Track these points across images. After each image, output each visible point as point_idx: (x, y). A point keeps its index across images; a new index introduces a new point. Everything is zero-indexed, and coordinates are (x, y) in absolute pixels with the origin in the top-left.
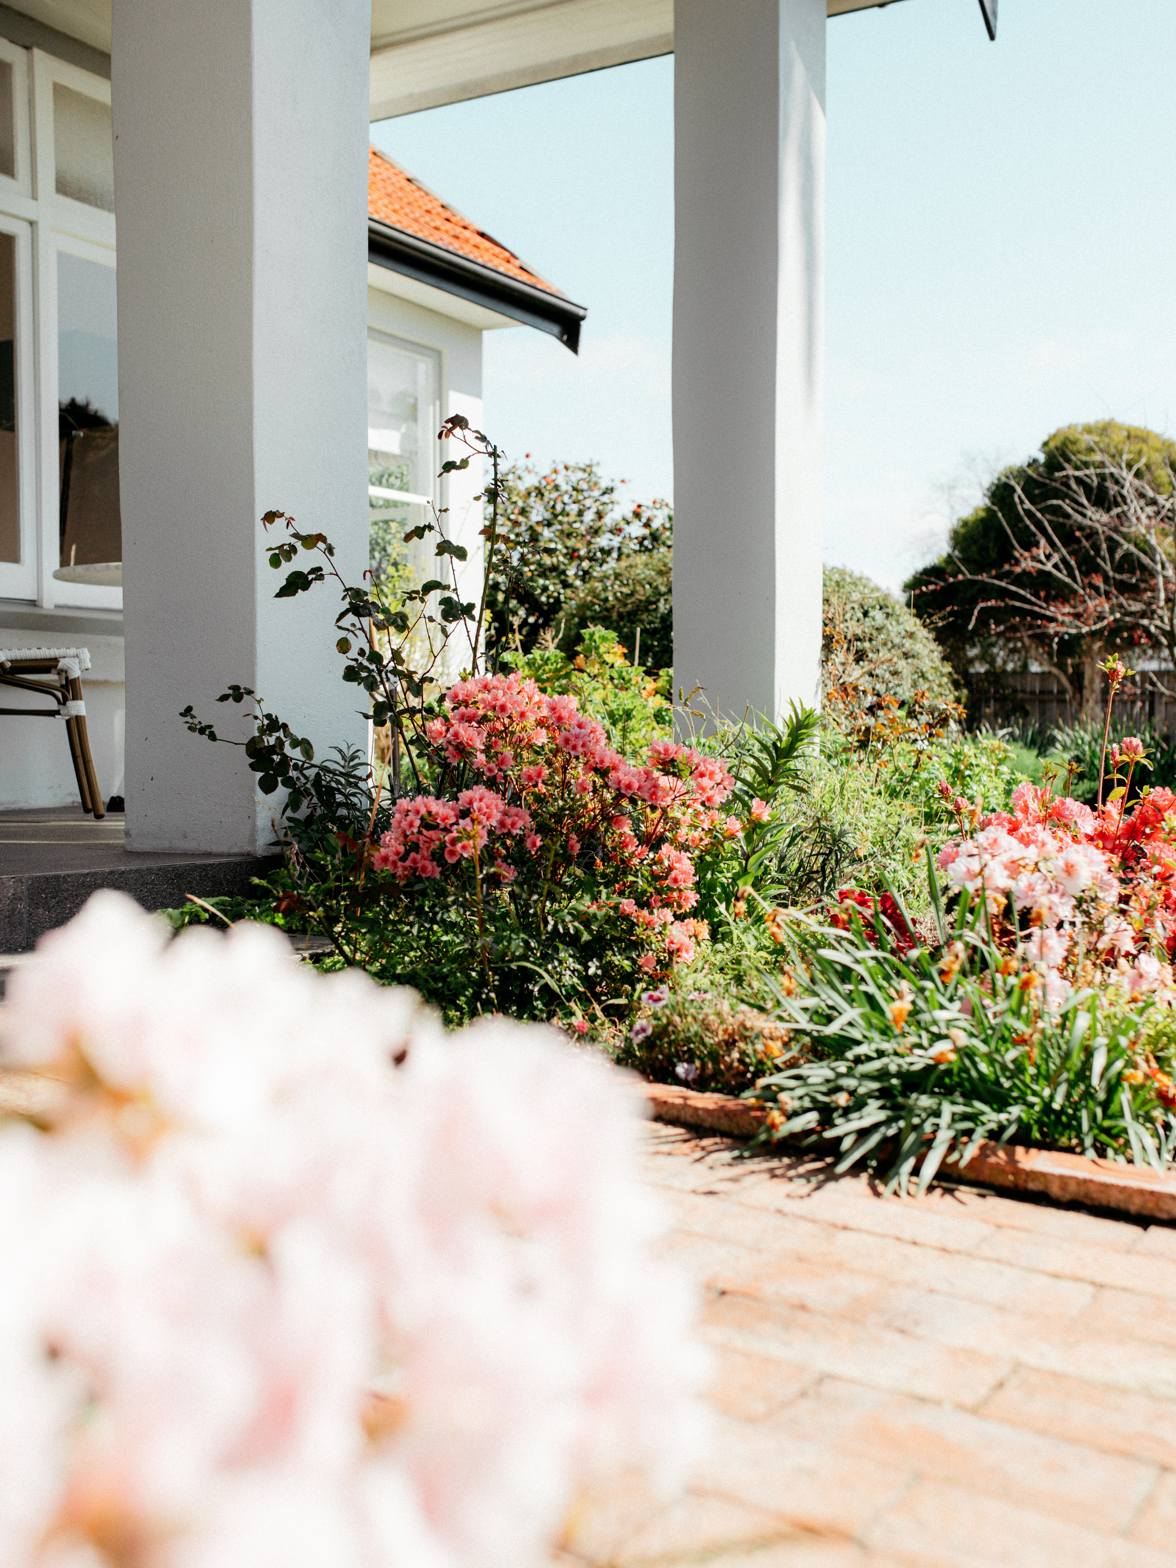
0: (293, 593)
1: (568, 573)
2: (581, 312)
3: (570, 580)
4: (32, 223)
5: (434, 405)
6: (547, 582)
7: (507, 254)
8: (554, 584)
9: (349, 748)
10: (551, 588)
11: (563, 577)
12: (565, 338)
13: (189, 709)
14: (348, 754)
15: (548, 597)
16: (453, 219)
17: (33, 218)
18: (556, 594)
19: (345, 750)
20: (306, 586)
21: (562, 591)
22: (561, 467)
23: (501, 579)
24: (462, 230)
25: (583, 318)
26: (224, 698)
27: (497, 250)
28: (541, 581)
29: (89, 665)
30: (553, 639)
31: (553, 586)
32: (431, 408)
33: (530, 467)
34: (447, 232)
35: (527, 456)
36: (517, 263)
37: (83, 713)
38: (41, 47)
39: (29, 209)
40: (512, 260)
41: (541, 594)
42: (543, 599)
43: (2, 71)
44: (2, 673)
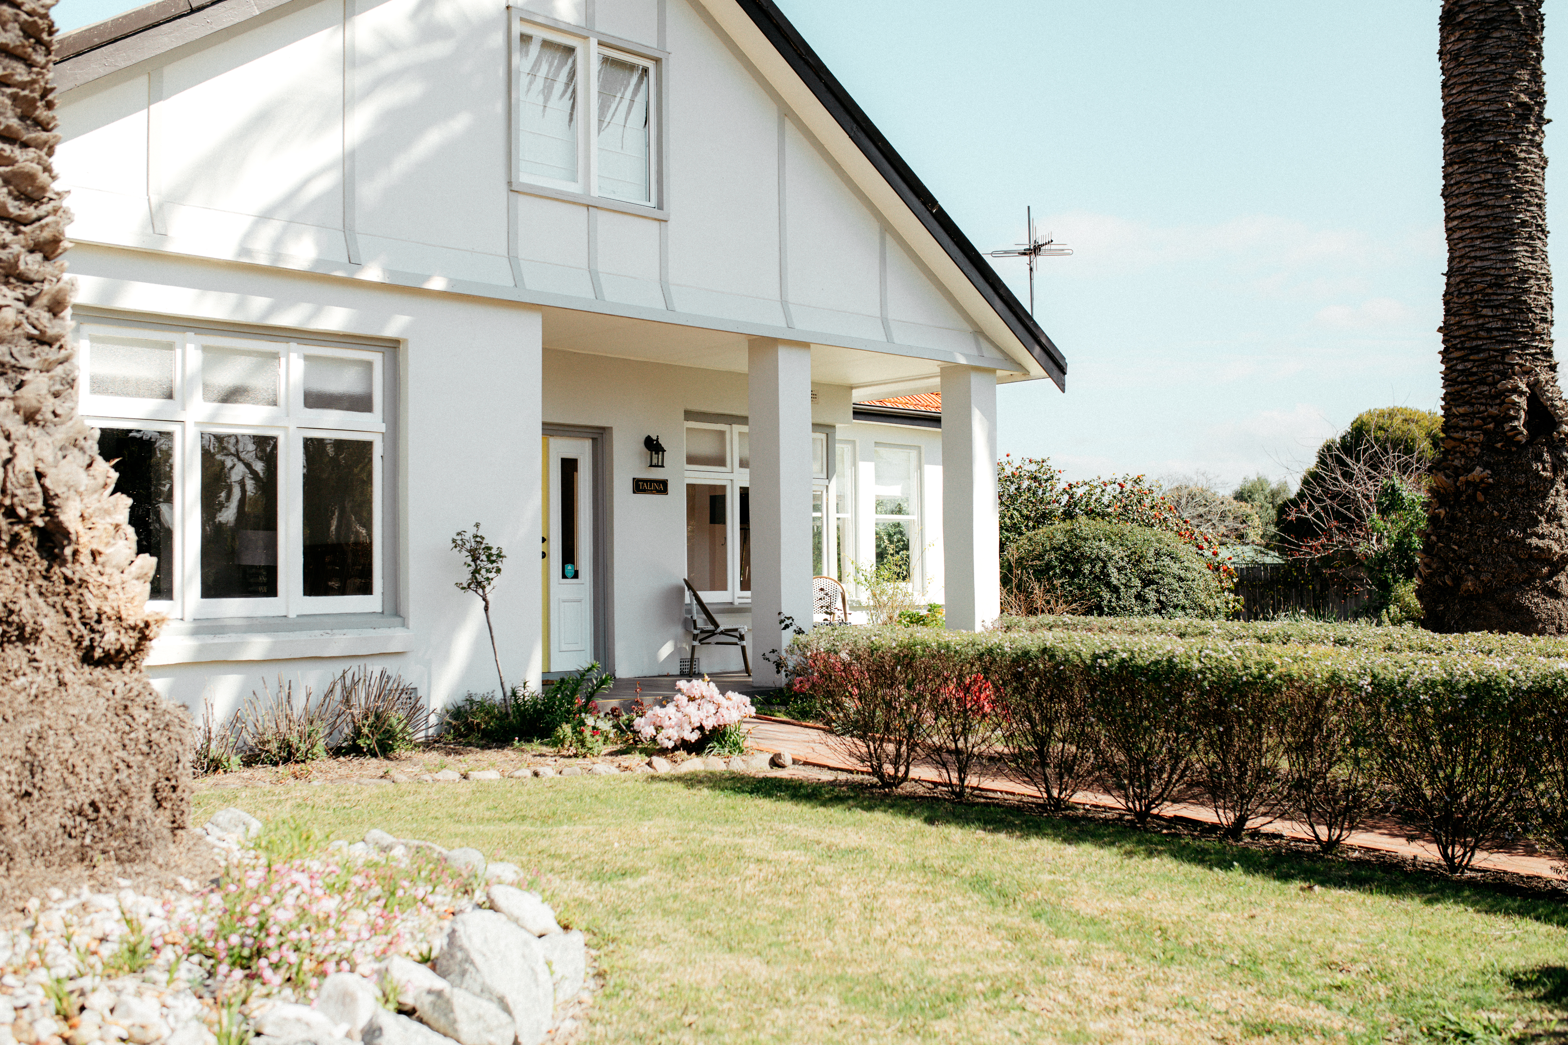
4: (731, 480)
38: (734, 423)
39: (730, 476)
43: (722, 433)
44: (722, 633)
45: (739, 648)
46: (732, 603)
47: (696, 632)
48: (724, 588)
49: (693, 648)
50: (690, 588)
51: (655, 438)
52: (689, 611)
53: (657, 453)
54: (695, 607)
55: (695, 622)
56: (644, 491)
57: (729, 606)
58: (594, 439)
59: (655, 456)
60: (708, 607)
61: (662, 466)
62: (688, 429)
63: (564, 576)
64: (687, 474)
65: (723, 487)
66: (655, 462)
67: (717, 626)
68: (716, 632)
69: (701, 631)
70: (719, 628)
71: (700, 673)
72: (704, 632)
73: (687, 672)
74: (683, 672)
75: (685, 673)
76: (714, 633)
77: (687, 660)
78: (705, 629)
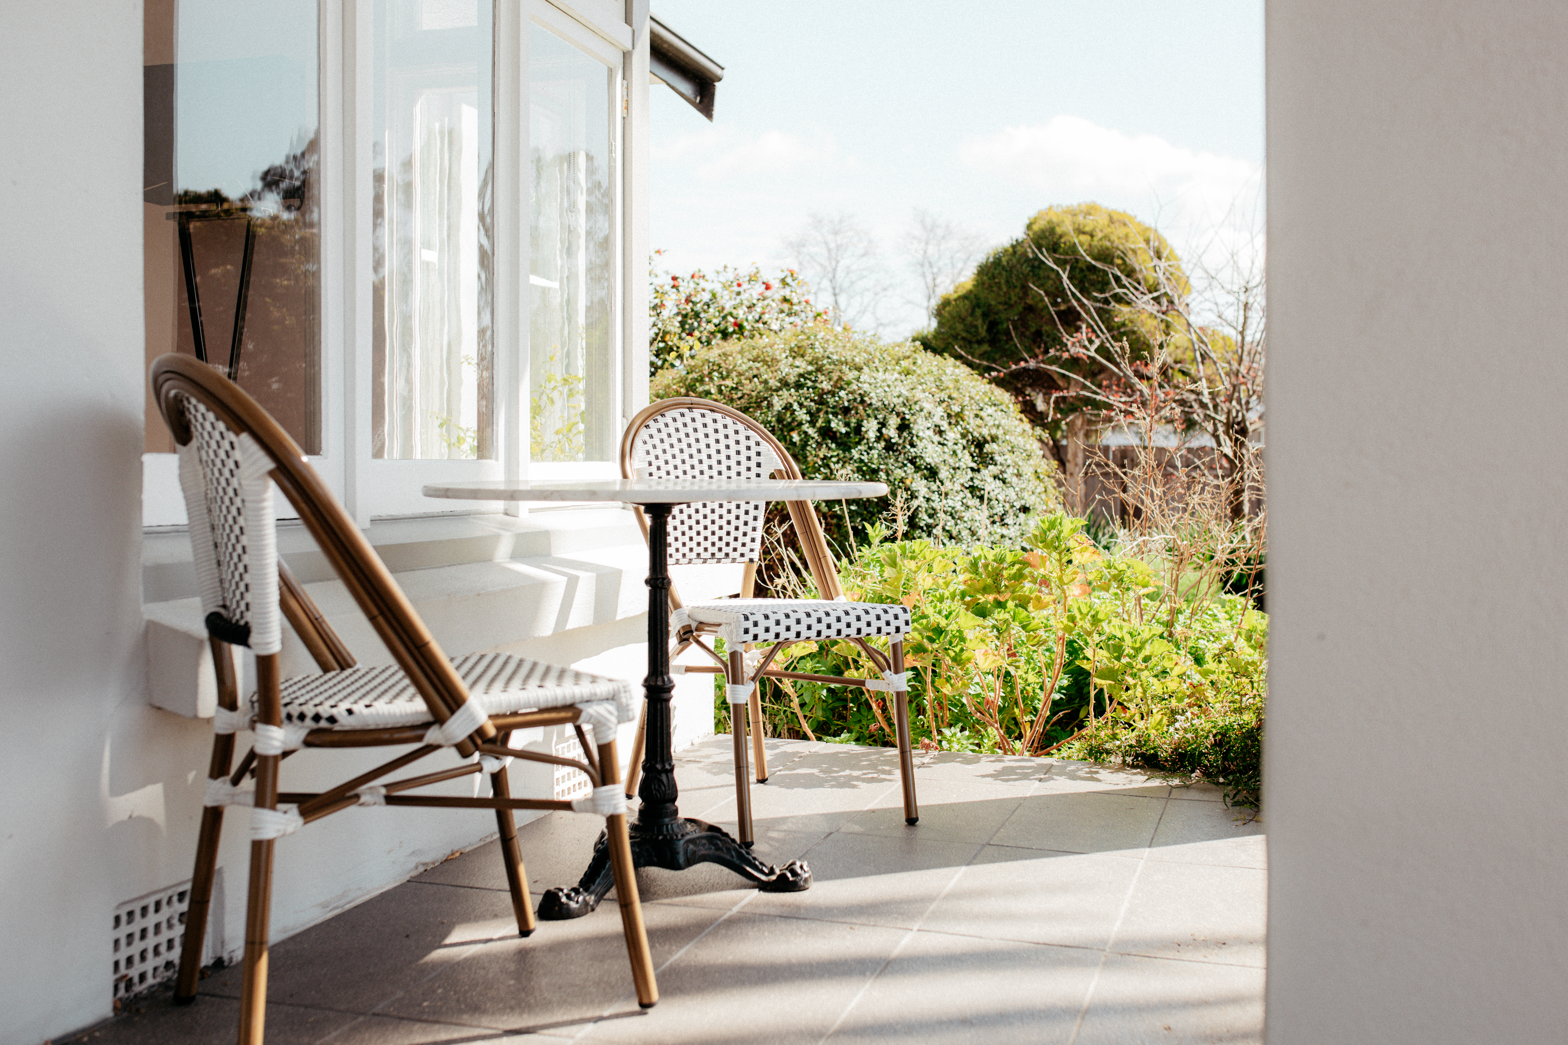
2: (718, 72)
12: (698, 99)
25: (720, 79)
44: (475, 739)
47: (277, 739)
67: (446, 697)
68: (432, 735)
69: (312, 732)
70: (458, 714)
71: (226, 957)
72: (336, 738)
73: (150, 981)
74: (129, 984)
75: (138, 988)
76: (420, 738)
77: (151, 902)
78: (350, 712)
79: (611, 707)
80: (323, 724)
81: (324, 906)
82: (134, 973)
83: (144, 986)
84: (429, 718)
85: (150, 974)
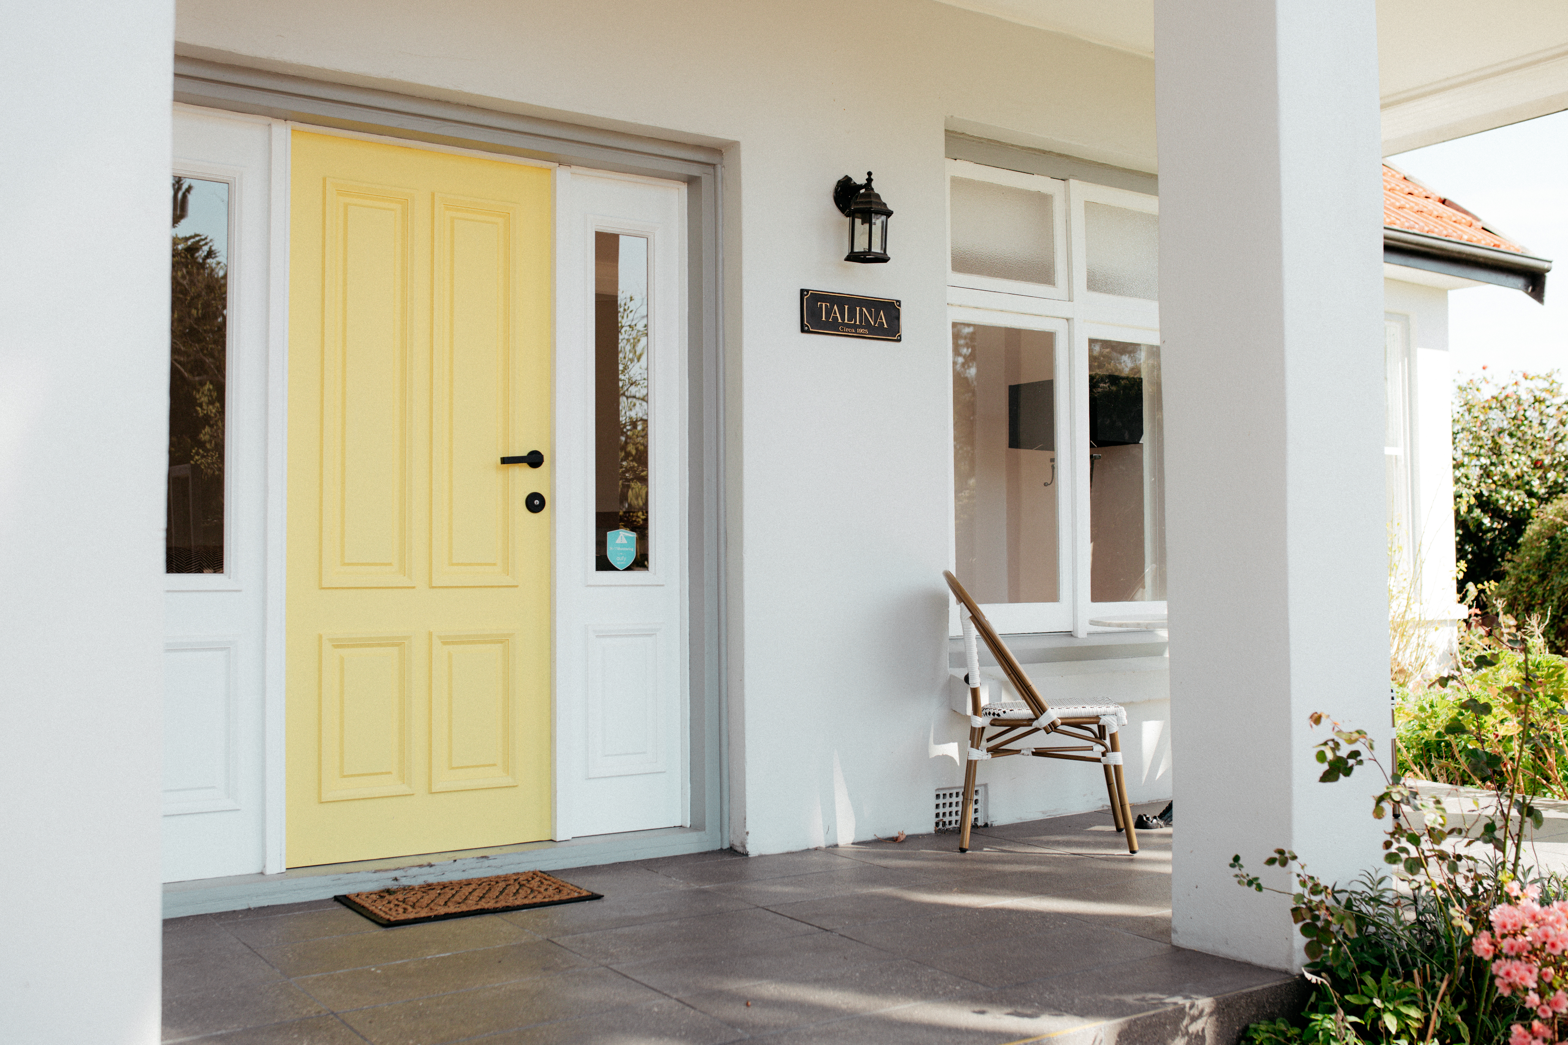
0: (1336, 779)
1: (1533, 483)
2: (1546, 265)
3: (1535, 490)
4: (1067, 320)
5: (1403, 362)
6: (1512, 493)
7: (1469, 218)
8: (1519, 494)
9: (1377, 872)
10: (1516, 499)
11: (1527, 487)
12: (1530, 289)
13: (1236, 859)
14: (1377, 878)
15: (1513, 506)
16: (1415, 192)
17: (1069, 316)
18: (1520, 503)
19: (1373, 875)
20: (1348, 772)
21: (1527, 500)
22: (1520, 378)
23: (1465, 492)
24: (1426, 201)
25: (1548, 271)
26: (1271, 861)
27: (1460, 215)
28: (1505, 492)
29: (1126, 721)
30: (1539, 624)
31: (1519, 497)
32: (1400, 364)
33: (1489, 378)
34: (1411, 208)
35: (1484, 368)
36: (1480, 225)
37: (1120, 762)
38: (1075, 177)
39: (1065, 309)
40: (1474, 222)
41: (1506, 504)
42: (1508, 508)
43: (1043, 200)
44: (1052, 727)
45: (1100, 767)
46: (1070, 634)
47: (979, 721)
48: (1052, 596)
49: (971, 766)
50: (962, 597)
51: (860, 179)
52: (961, 659)
53: (867, 219)
54: (975, 644)
55: (975, 692)
56: (831, 327)
57: (1064, 642)
58: (691, 181)
59: (861, 228)
60: (1008, 647)
61: (882, 259)
62: (957, 183)
63: (603, 564)
64: (953, 295)
65: (1046, 340)
66: (861, 246)
67: (1039, 708)
68: (1035, 724)
69: (994, 720)
70: (1044, 714)
71: (989, 823)
72: (1001, 722)
73: (954, 825)
74: (944, 824)
75: (948, 826)
76: (1031, 725)
77: (954, 792)
78: (1004, 712)
79: (1114, 718)
80: (996, 717)
81: (1043, 813)
82: (947, 819)
83: (951, 826)
84: (1033, 717)
85: (954, 822)
